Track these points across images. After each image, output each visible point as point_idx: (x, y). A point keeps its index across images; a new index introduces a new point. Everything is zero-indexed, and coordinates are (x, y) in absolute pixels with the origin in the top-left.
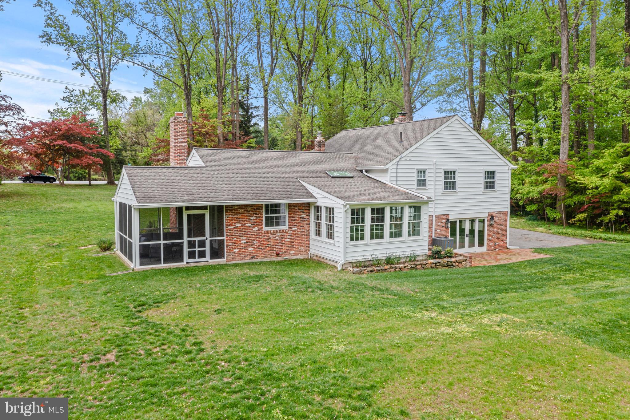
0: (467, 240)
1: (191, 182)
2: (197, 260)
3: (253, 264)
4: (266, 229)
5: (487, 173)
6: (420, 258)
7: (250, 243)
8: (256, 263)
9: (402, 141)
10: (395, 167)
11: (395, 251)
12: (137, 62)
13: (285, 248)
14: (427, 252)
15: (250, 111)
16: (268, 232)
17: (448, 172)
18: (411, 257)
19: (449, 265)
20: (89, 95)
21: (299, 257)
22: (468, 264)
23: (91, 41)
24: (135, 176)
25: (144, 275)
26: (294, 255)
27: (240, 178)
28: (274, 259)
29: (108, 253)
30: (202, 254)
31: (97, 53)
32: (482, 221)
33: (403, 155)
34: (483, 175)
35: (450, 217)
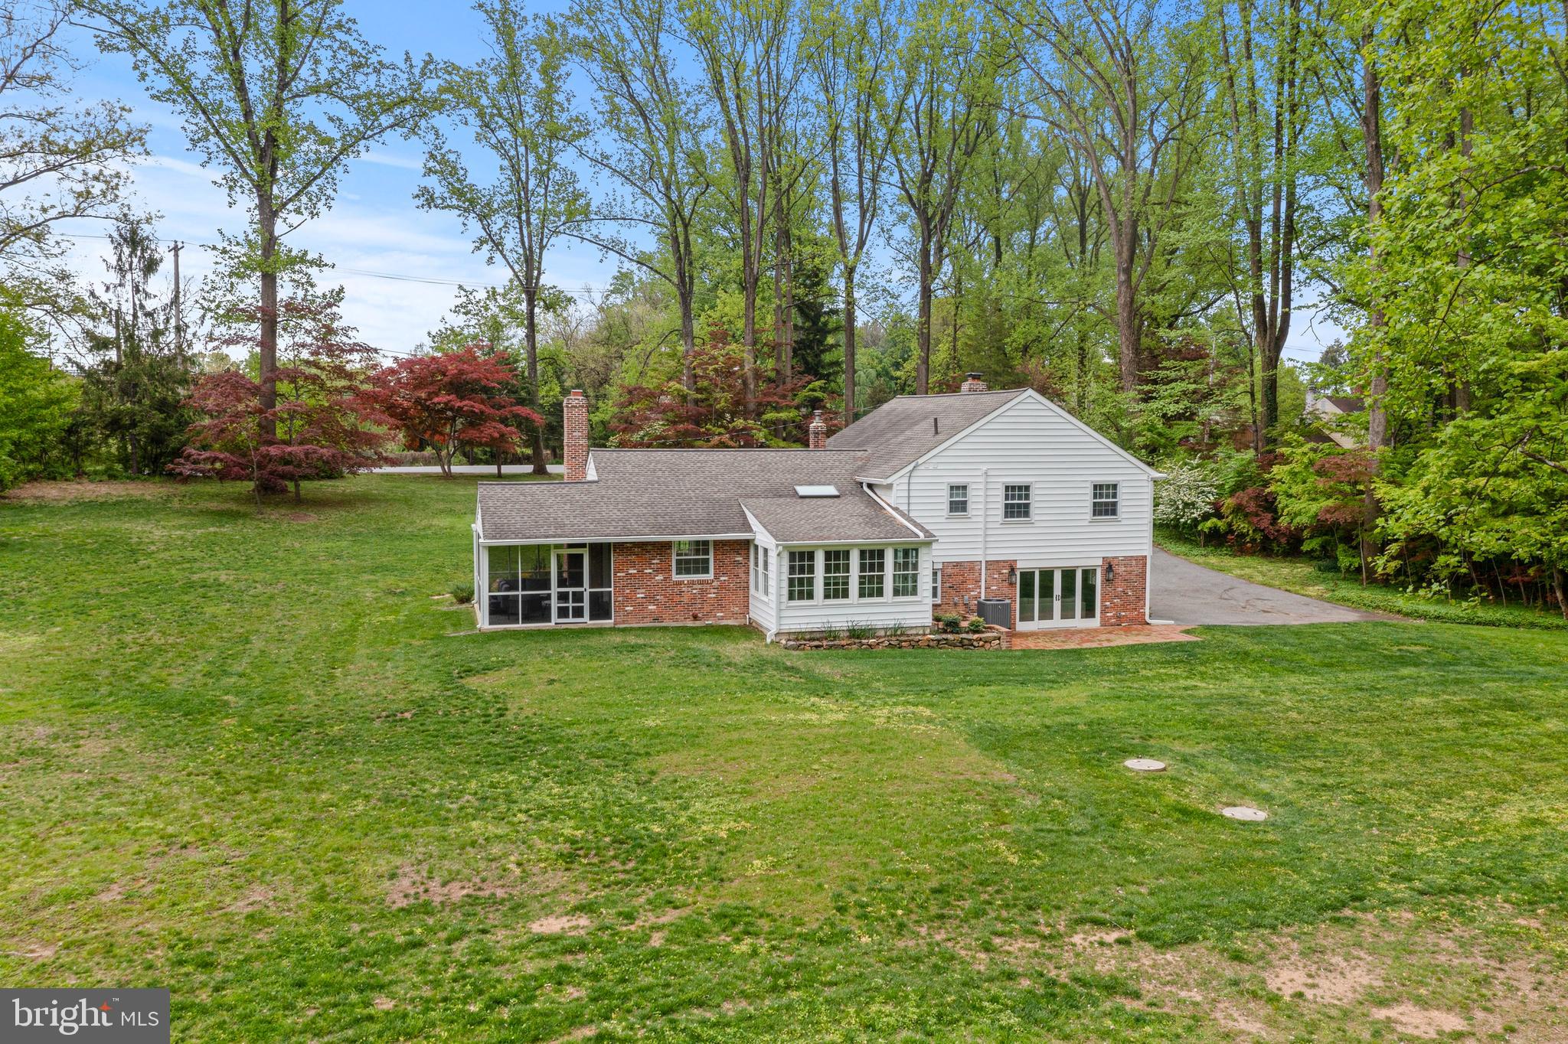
0: (1057, 605)
1: (567, 507)
2: (571, 620)
3: (654, 629)
4: (675, 577)
5: (1097, 487)
6: (914, 632)
7: (650, 598)
8: (661, 628)
9: (937, 433)
10: (906, 480)
11: (865, 618)
12: (586, 236)
13: (707, 608)
14: (928, 621)
15: (822, 319)
16: (680, 583)
17: (1013, 488)
18: (896, 630)
19: (962, 644)
20: (504, 296)
21: (731, 622)
22: (1004, 645)
23: (507, 194)
24: (490, 498)
25: (491, 637)
26: (722, 618)
27: (645, 499)
28: (690, 623)
29: (464, 606)
30: (578, 612)
31: (519, 218)
32: (1088, 574)
33: (920, 461)
34: (1090, 491)
35: (1019, 565)
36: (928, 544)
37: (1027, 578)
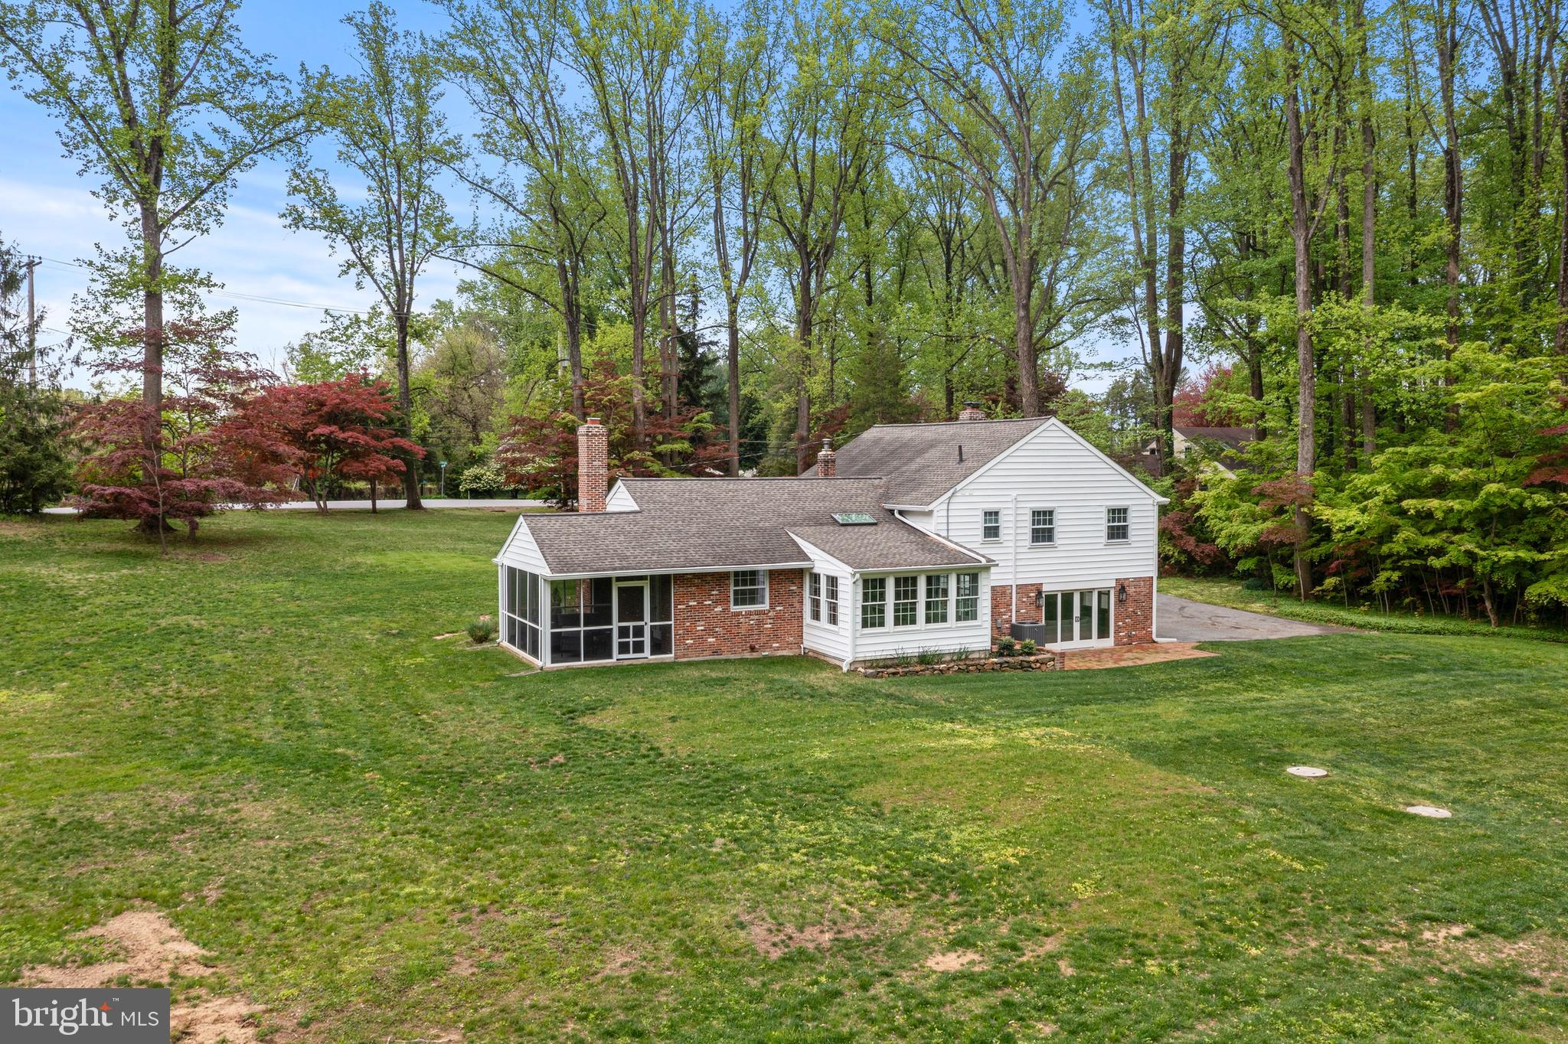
0: (1077, 626)
1: (622, 538)
2: (631, 655)
3: (714, 662)
4: (734, 609)
5: (1111, 512)
6: (976, 656)
7: (710, 631)
8: (720, 661)
9: (961, 460)
10: (945, 506)
11: (934, 643)
13: (763, 639)
14: (987, 645)
15: (700, 350)
16: (738, 614)
17: (1039, 513)
18: (961, 653)
19: (1022, 666)
20: (368, 323)
21: (785, 653)
22: (1058, 666)
23: (376, 216)
24: (540, 529)
25: (561, 677)
26: (778, 649)
27: (694, 530)
28: (747, 655)
29: (486, 645)
30: (639, 647)
31: (389, 241)
32: (1103, 594)
33: (958, 487)
34: (1104, 515)
35: (1045, 588)
36: (987, 568)
37: (1051, 600)
